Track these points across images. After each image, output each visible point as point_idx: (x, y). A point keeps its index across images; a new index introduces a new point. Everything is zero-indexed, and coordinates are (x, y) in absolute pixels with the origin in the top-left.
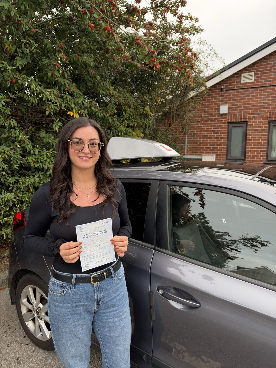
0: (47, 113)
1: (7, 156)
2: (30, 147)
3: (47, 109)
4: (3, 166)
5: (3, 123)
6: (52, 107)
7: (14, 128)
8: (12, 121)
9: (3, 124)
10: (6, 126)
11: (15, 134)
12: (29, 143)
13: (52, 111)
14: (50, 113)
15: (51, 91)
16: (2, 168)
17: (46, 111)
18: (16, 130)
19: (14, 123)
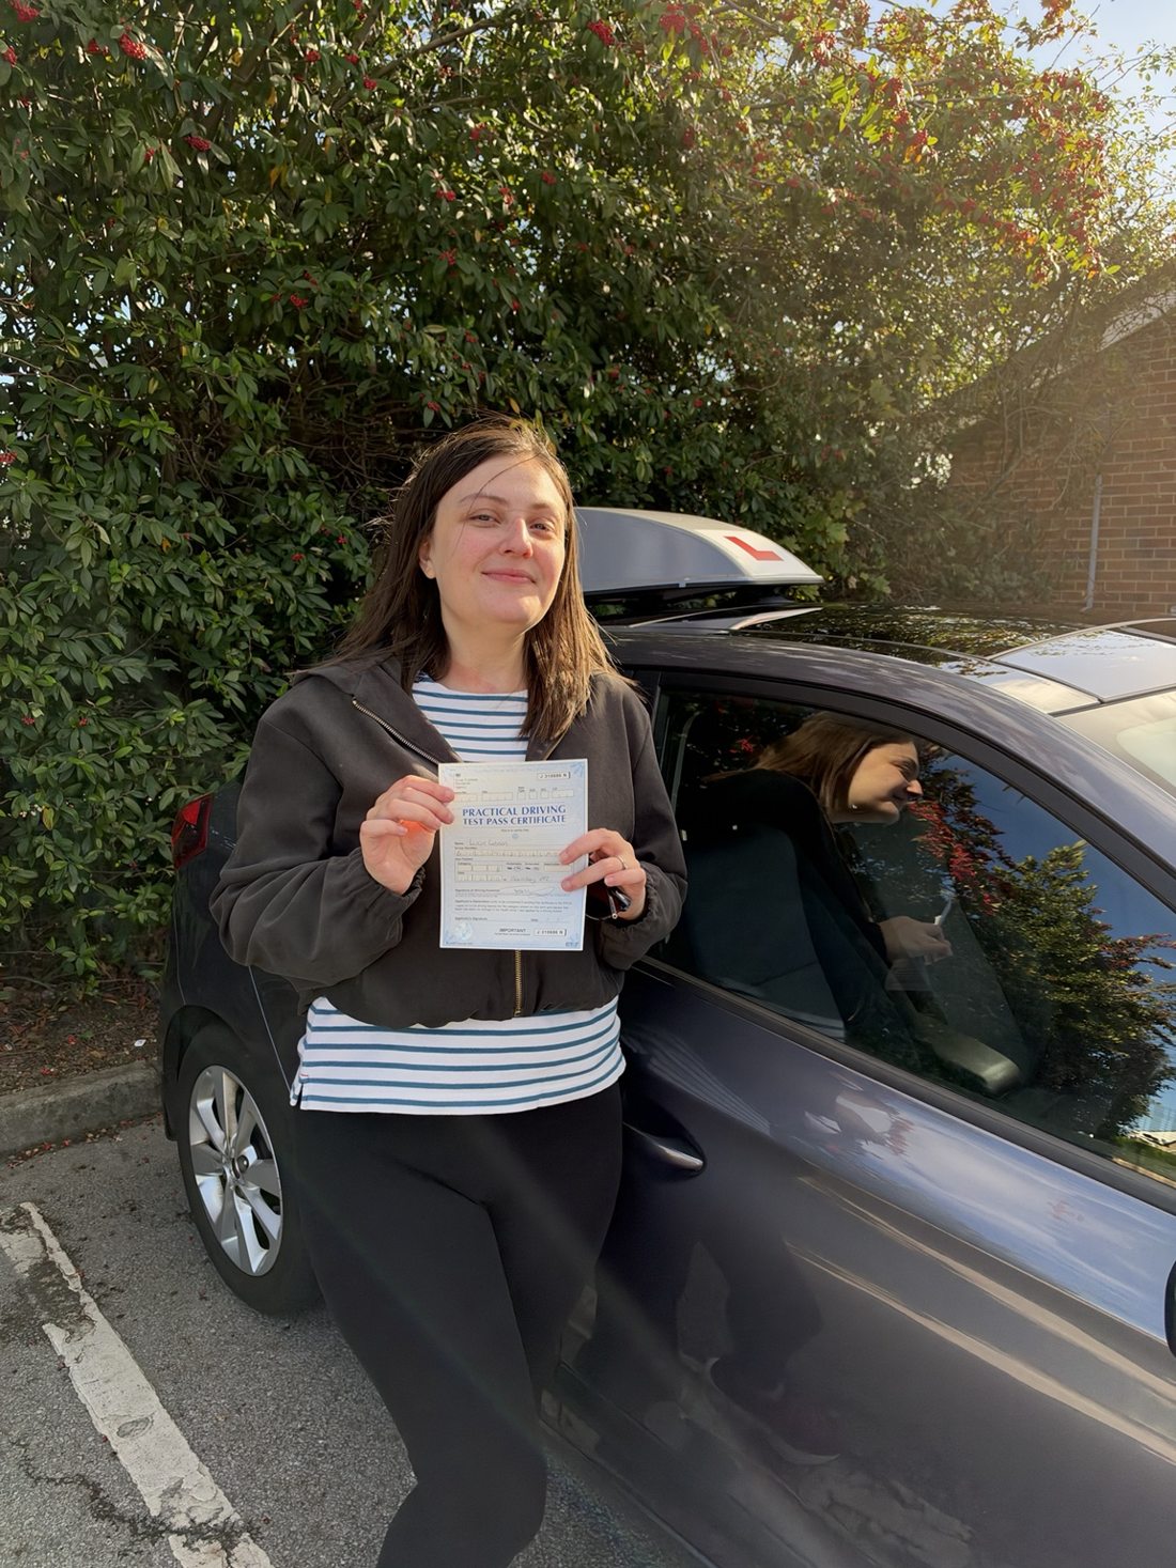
0: (428, 417)
1: (268, 596)
2: (362, 563)
3: (428, 400)
4: (256, 635)
5: (255, 462)
6: (447, 394)
7: (299, 484)
8: (289, 454)
9: (256, 468)
10: (266, 475)
11: (303, 509)
12: (359, 547)
13: (448, 407)
14: (437, 418)
15: (444, 334)
16: (253, 640)
17: (423, 408)
18: (307, 493)
19: (295, 463)
